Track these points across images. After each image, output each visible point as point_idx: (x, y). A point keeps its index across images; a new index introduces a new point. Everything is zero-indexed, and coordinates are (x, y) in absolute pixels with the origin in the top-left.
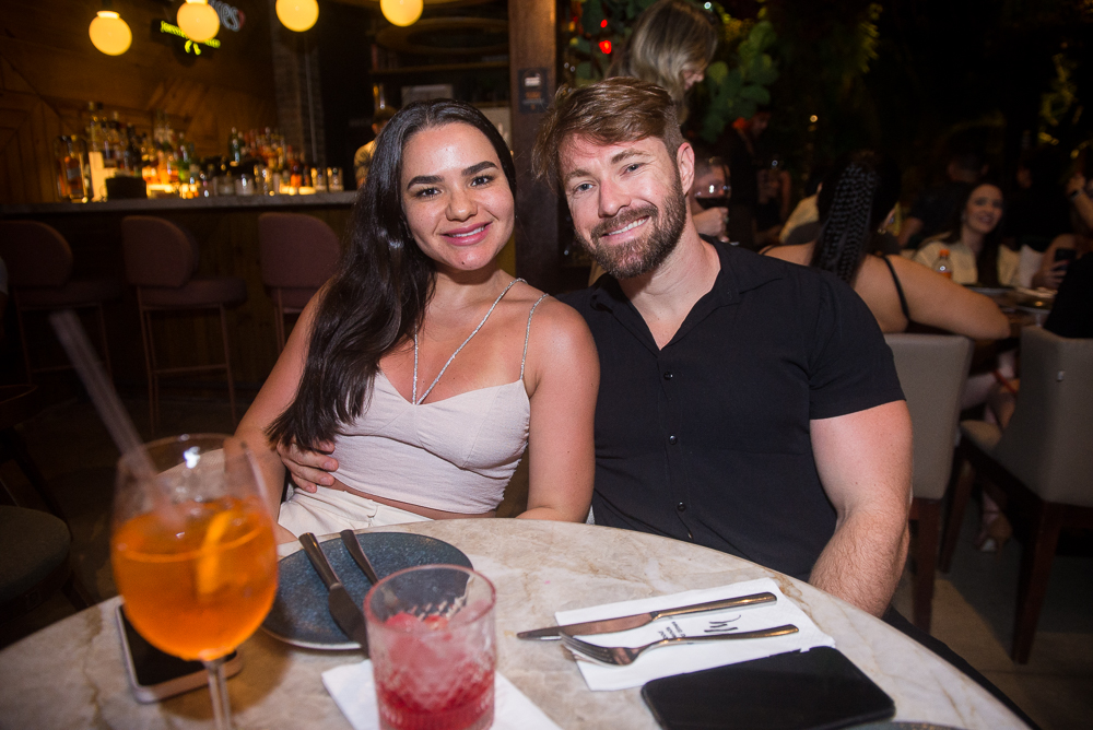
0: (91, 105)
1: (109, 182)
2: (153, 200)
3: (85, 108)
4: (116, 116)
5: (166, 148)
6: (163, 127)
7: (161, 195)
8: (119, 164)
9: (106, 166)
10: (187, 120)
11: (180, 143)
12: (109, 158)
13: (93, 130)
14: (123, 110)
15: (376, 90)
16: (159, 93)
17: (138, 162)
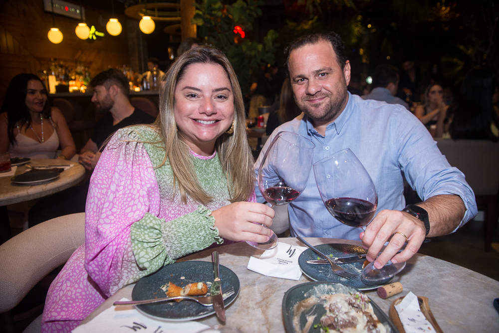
0: (52, 60)
1: (57, 87)
2: (71, 93)
3: (50, 60)
4: (62, 63)
5: (80, 74)
6: (80, 66)
7: (75, 91)
8: (61, 80)
9: (57, 80)
10: (91, 63)
11: (86, 72)
12: (57, 77)
13: (53, 68)
14: (65, 60)
15: (169, 50)
16: (79, 53)
17: (68, 79)
